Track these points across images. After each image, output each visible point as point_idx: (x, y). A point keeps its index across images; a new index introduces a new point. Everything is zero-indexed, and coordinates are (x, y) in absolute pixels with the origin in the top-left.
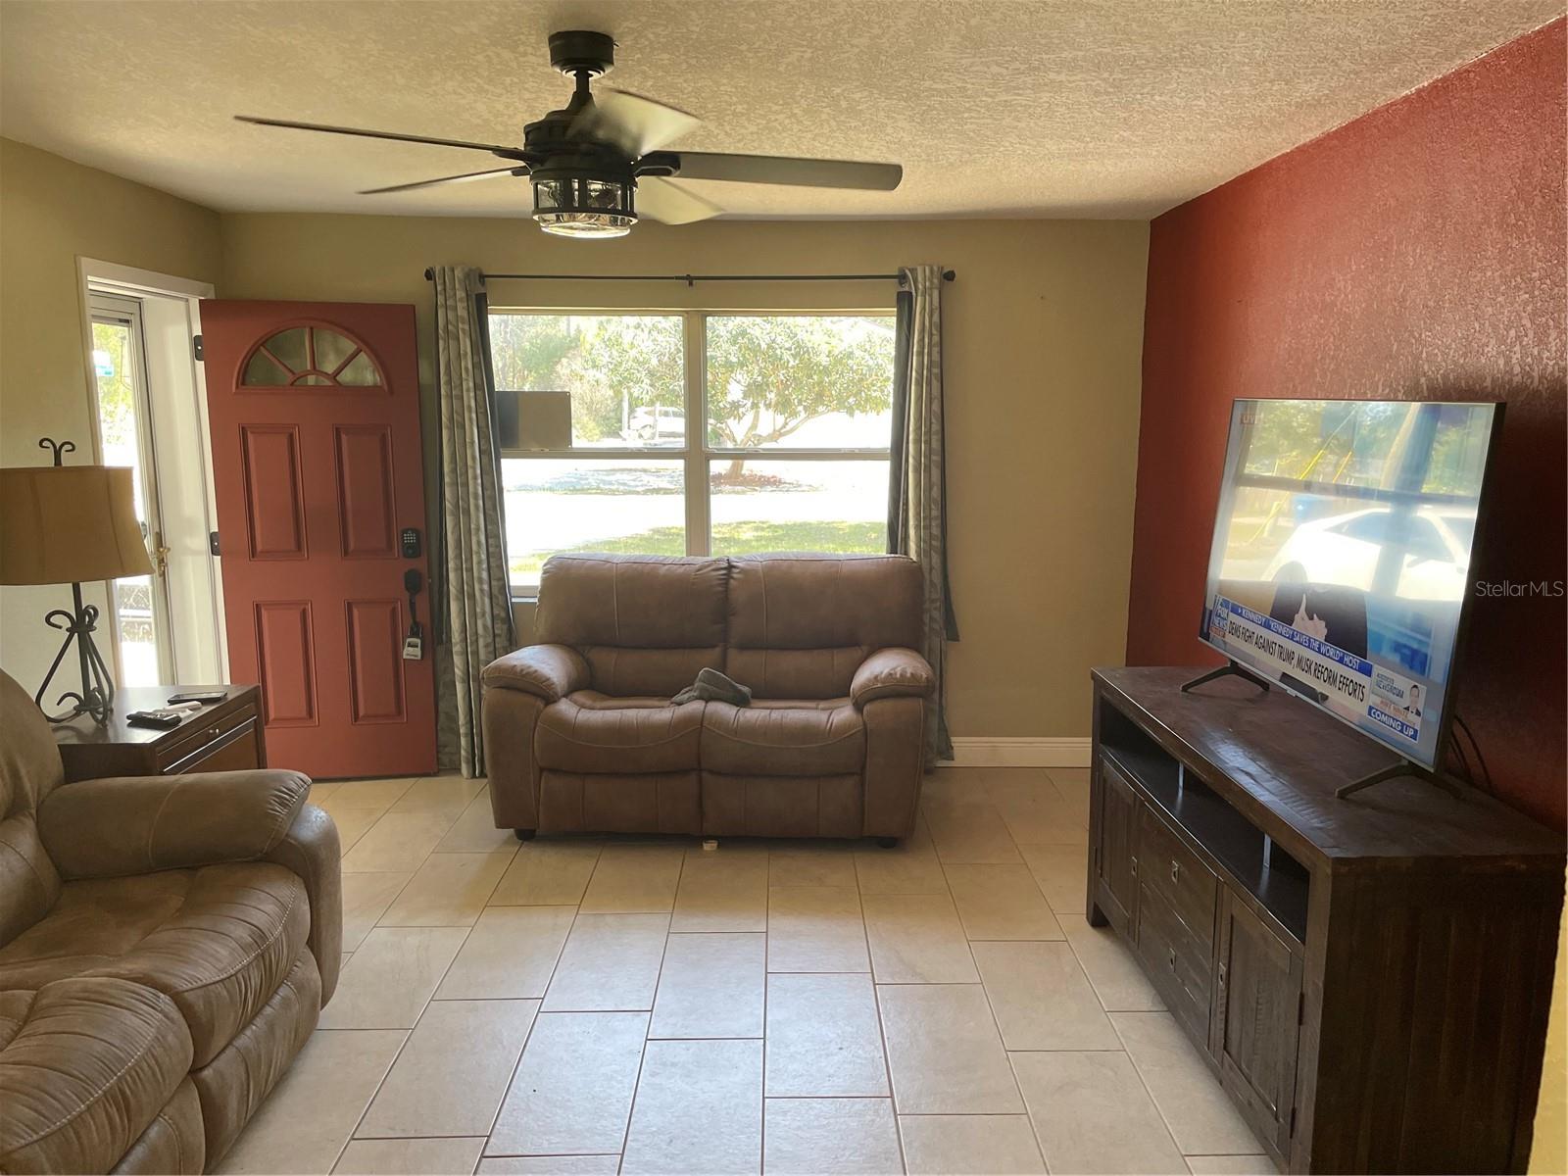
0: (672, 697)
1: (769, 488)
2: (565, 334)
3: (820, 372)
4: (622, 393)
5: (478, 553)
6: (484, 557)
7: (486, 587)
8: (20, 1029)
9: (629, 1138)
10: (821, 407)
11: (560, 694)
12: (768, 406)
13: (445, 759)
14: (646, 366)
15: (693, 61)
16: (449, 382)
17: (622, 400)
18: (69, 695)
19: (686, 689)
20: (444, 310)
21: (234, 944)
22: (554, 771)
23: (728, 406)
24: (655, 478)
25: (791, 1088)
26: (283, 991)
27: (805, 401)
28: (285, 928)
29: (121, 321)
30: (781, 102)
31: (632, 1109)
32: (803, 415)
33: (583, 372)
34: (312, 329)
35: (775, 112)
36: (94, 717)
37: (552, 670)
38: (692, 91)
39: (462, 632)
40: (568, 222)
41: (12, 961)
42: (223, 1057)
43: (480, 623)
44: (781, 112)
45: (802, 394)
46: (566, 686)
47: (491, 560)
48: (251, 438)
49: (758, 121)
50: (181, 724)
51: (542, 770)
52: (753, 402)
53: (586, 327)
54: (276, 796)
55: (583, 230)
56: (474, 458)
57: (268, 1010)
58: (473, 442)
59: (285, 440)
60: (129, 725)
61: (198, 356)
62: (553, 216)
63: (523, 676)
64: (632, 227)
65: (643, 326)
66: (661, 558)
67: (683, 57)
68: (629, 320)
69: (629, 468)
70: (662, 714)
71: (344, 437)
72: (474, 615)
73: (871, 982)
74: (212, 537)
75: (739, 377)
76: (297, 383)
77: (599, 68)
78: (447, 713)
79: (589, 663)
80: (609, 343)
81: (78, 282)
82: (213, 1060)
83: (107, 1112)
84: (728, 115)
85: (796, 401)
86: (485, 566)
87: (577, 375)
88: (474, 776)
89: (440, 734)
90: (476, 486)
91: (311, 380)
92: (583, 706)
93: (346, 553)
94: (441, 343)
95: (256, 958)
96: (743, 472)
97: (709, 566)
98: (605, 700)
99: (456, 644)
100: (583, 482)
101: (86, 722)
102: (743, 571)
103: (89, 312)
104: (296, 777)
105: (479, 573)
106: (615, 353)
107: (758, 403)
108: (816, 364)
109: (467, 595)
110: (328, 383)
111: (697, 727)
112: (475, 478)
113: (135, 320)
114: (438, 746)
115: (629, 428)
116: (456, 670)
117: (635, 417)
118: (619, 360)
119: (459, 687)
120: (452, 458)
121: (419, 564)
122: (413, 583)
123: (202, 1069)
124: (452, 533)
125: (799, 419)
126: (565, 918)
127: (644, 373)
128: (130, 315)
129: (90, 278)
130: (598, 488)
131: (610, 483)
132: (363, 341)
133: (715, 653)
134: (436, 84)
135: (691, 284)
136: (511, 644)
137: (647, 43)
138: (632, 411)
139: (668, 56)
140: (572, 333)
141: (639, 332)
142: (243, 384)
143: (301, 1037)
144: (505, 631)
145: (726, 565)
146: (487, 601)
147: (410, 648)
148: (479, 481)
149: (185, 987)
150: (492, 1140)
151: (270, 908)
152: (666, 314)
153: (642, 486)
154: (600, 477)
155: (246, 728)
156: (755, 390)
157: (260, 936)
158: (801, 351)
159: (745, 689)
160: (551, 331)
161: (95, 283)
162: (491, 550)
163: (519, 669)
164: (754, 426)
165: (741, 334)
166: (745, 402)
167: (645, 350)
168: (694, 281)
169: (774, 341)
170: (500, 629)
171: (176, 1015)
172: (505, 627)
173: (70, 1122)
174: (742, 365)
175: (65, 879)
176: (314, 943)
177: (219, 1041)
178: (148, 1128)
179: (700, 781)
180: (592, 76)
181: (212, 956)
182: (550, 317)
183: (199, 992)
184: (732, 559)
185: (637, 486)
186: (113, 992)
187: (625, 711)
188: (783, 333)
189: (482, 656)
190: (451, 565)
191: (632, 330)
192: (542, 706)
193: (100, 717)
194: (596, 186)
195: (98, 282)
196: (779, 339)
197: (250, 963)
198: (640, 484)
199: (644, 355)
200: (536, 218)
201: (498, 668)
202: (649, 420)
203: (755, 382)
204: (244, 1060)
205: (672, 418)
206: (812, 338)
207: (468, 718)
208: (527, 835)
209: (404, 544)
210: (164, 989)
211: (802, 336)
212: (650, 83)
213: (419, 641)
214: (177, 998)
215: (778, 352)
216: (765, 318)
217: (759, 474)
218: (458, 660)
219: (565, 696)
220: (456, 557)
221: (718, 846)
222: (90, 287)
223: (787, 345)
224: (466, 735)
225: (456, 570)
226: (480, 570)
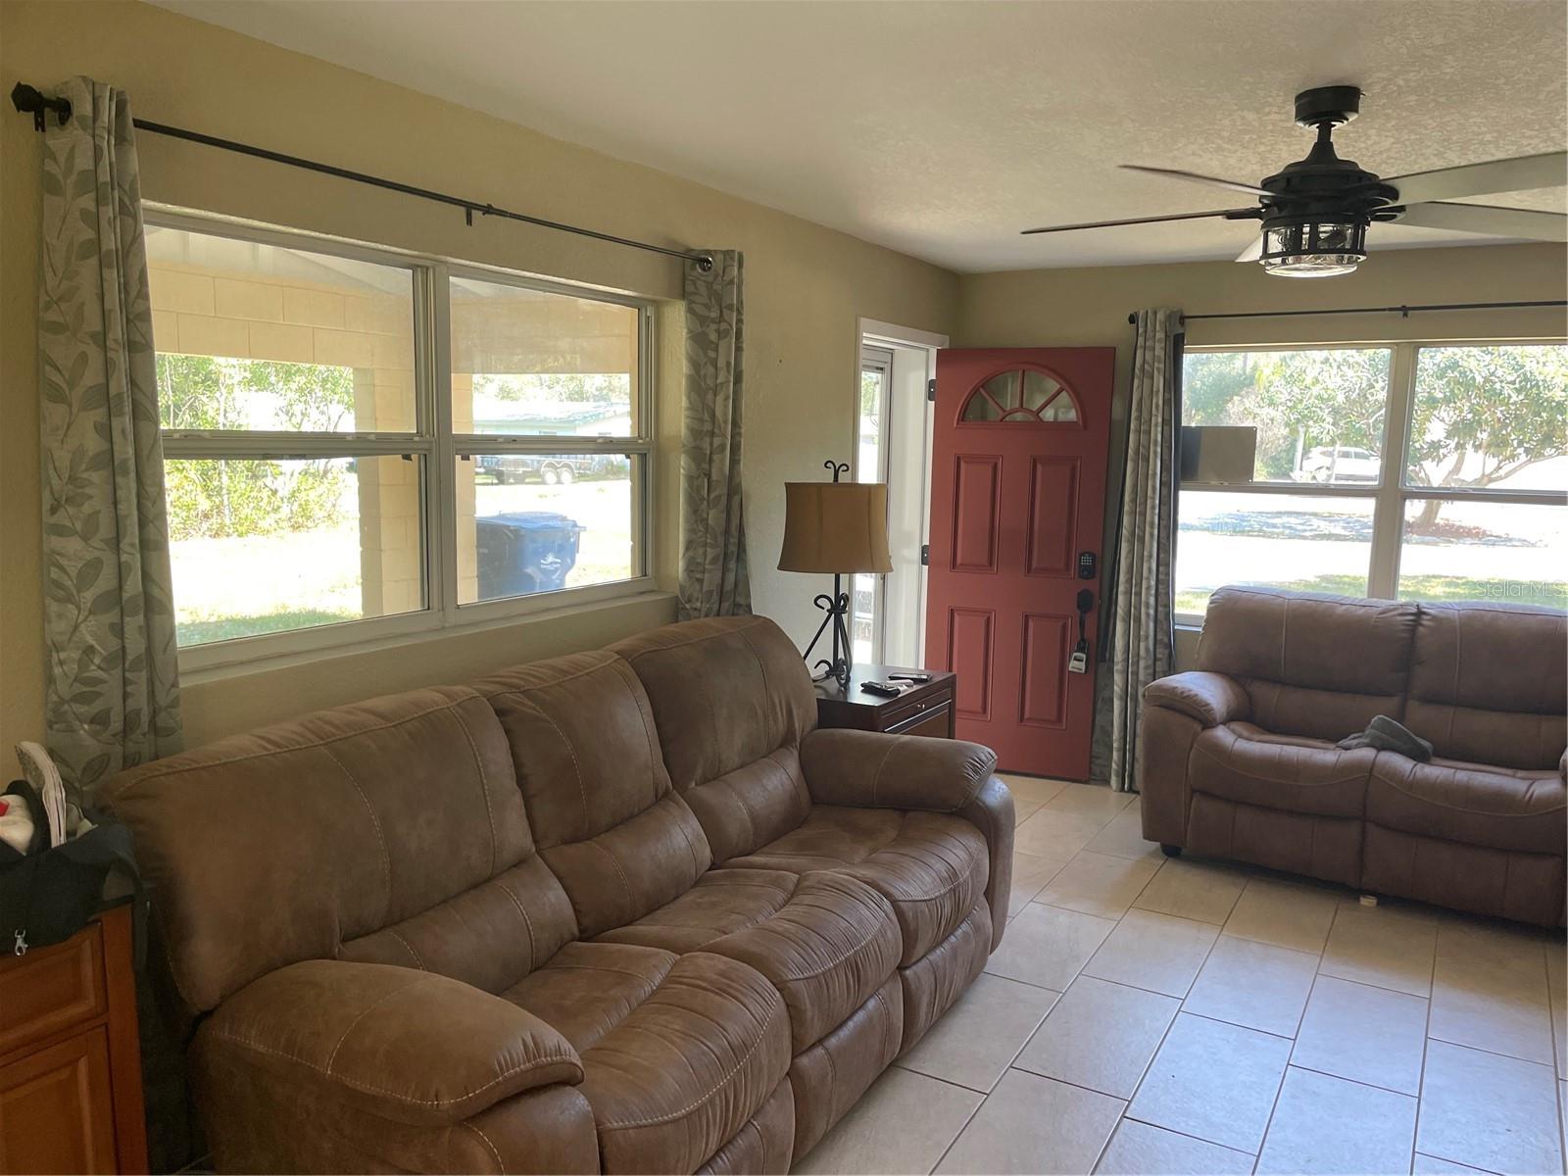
0: (1337, 741)
1: (1469, 540)
2: (1241, 372)
3: (1552, 408)
4: (1298, 432)
5: (1148, 579)
6: (1153, 583)
7: (1152, 612)
8: (789, 899)
9: (1266, 1145)
10: (1548, 450)
11: (1218, 721)
12: (1477, 448)
13: (1096, 770)
14: (1331, 403)
15: (1442, 100)
16: (1139, 418)
17: (1296, 441)
18: (822, 662)
19: (1356, 735)
20: (1142, 350)
21: (934, 874)
22: (1206, 794)
23: (1425, 447)
24: (1327, 523)
25: (1446, 1152)
26: (964, 927)
27: (1527, 443)
28: (971, 872)
29: (877, 368)
30: (1537, 127)
31: (1270, 1121)
32: (1523, 458)
33: (1257, 410)
34: (1024, 371)
35: (1531, 137)
36: (839, 682)
37: (1212, 696)
38: (1437, 126)
39: (1124, 652)
40: (1294, 264)
41: (780, 852)
42: (920, 964)
43: (1142, 645)
44: (1537, 137)
45: (1524, 434)
46: (1225, 714)
47: (1160, 587)
48: (963, 465)
49: (1506, 147)
50: (900, 696)
51: (1194, 791)
52: (1458, 443)
53: (1265, 363)
54: (972, 764)
55: (1309, 270)
56: (1154, 488)
57: (952, 939)
58: (1155, 474)
59: (989, 469)
60: (862, 691)
61: (930, 397)
62: (1278, 260)
63: (1184, 698)
64: (1359, 264)
65: (1331, 360)
66: (1339, 598)
67: (1432, 97)
68: (1318, 355)
69: (1298, 510)
70: (1326, 755)
71: (1039, 467)
72: (1138, 638)
73: (1553, 1076)
74: (924, 549)
75: (1443, 414)
76: (1007, 419)
77: (1341, 118)
78: (1102, 727)
79: (1249, 696)
80: (1290, 380)
81: (857, 337)
82: (914, 964)
83: (846, 973)
84: (1474, 144)
85: (1515, 442)
86: (1153, 592)
87: (1250, 413)
88: (1122, 789)
89: (1094, 745)
90: (1153, 516)
91: (1019, 416)
92: (1240, 736)
93: (1029, 570)
94: (1136, 382)
95: (950, 890)
96: (1437, 521)
97: (1395, 609)
98: (1263, 734)
99: (1118, 663)
100: (1245, 524)
101: (833, 685)
102: (1434, 618)
103: (862, 362)
104: (985, 752)
105: (1147, 598)
106: (1296, 390)
107: (1465, 443)
108: (1547, 400)
109: (1133, 618)
110: (1032, 419)
111: (1367, 773)
112: (1153, 508)
113: (887, 367)
114: (1091, 757)
115: (1301, 469)
116: (1115, 687)
117: (1308, 458)
118: (1300, 397)
119: (1117, 704)
120: (1133, 490)
121: (1092, 585)
122: (1085, 602)
123: (907, 968)
124: (1126, 558)
125: (1517, 463)
126: (1209, 934)
127: (1327, 411)
128: (885, 365)
129: (865, 335)
130: (1260, 531)
131: (1274, 526)
132: (1066, 380)
133: (1393, 703)
134: (1178, 149)
135: (1405, 315)
136: (1170, 669)
137: (1395, 88)
138: (1306, 452)
139: (1415, 98)
140: (1248, 370)
141: (1326, 367)
142: (963, 420)
143: (974, 972)
144: (1166, 656)
145: (1415, 610)
146: (1152, 625)
147: (1076, 662)
148: (1157, 511)
149: (901, 899)
150: (1132, 1105)
151: (962, 854)
152: (1359, 348)
153: (1311, 530)
154: (1264, 519)
155: (942, 708)
156: (1462, 431)
157: (953, 874)
158: (1527, 384)
159: (1425, 744)
160: (1225, 369)
161: (869, 339)
162: (1161, 577)
163: (1179, 691)
164: (1457, 469)
165: (1450, 367)
166: (1448, 442)
167: (1331, 386)
168: (1410, 312)
169: (1493, 374)
170: (1162, 653)
171: (894, 918)
172: (1167, 652)
173: (824, 974)
174: (1447, 401)
175: (815, 801)
176: (990, 893)
177: (920, 950)
178: (868, 1000)
179: (1364, 833)
180: (1334, 126)
181: (918, 878)
182: (1226, 354)
183: (910, 904)
184: (1421, 605)
185: (1305, 531)
186: (852, 887)
187: (1285, 747)
188: (1506, 365)
189: (1141, 677)
190: (1121, 588)
191: (1318, 365)
192: (1199, 729)
193: (843, 682)
194: (1326, 229)
195: (872, 338)
196: (1499, 373)
197: (945, 894)
198: (1310, 528)
199: (1329, 392)
200: (1262, 262)
201: (1159, 688)
202: (1327, 461)
203: (1463, 420)
204: (934, 973)
205: (1353, 459)
206: (1546, 370)
207: (1122, 734)
208: (1171, 852)
209: (1080, 566)
210: (887, 895)
211: (1530, 366)
212: (1393, 123)
213: (1084, 656)
214: (894, 903)
215: (1498, 386)
216: (1485, 348)
217: (1458, 524)
218: (1118, 678)
219: (1224, 723)
220: (1127, 581)
221: (1378, 904)
222: (864, 342)
223: (1510, 378)
224: (1119, 750)
225: (1125, 593)
226: (1148, 594)
